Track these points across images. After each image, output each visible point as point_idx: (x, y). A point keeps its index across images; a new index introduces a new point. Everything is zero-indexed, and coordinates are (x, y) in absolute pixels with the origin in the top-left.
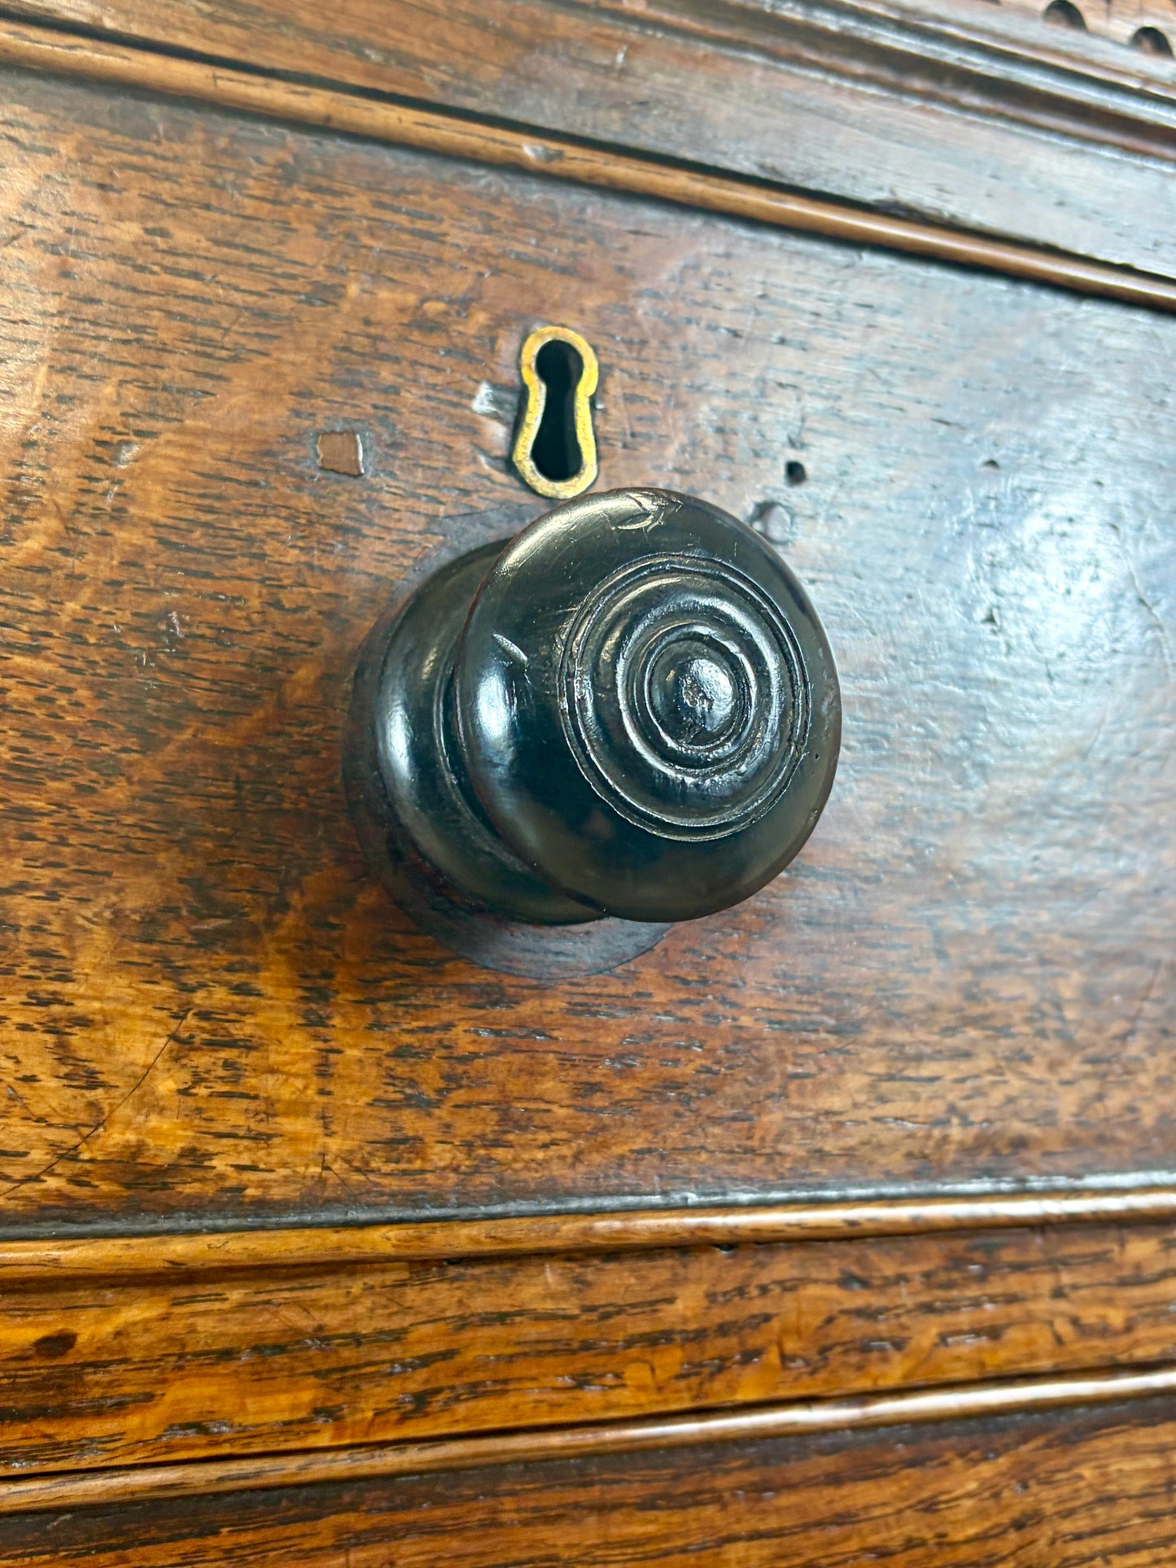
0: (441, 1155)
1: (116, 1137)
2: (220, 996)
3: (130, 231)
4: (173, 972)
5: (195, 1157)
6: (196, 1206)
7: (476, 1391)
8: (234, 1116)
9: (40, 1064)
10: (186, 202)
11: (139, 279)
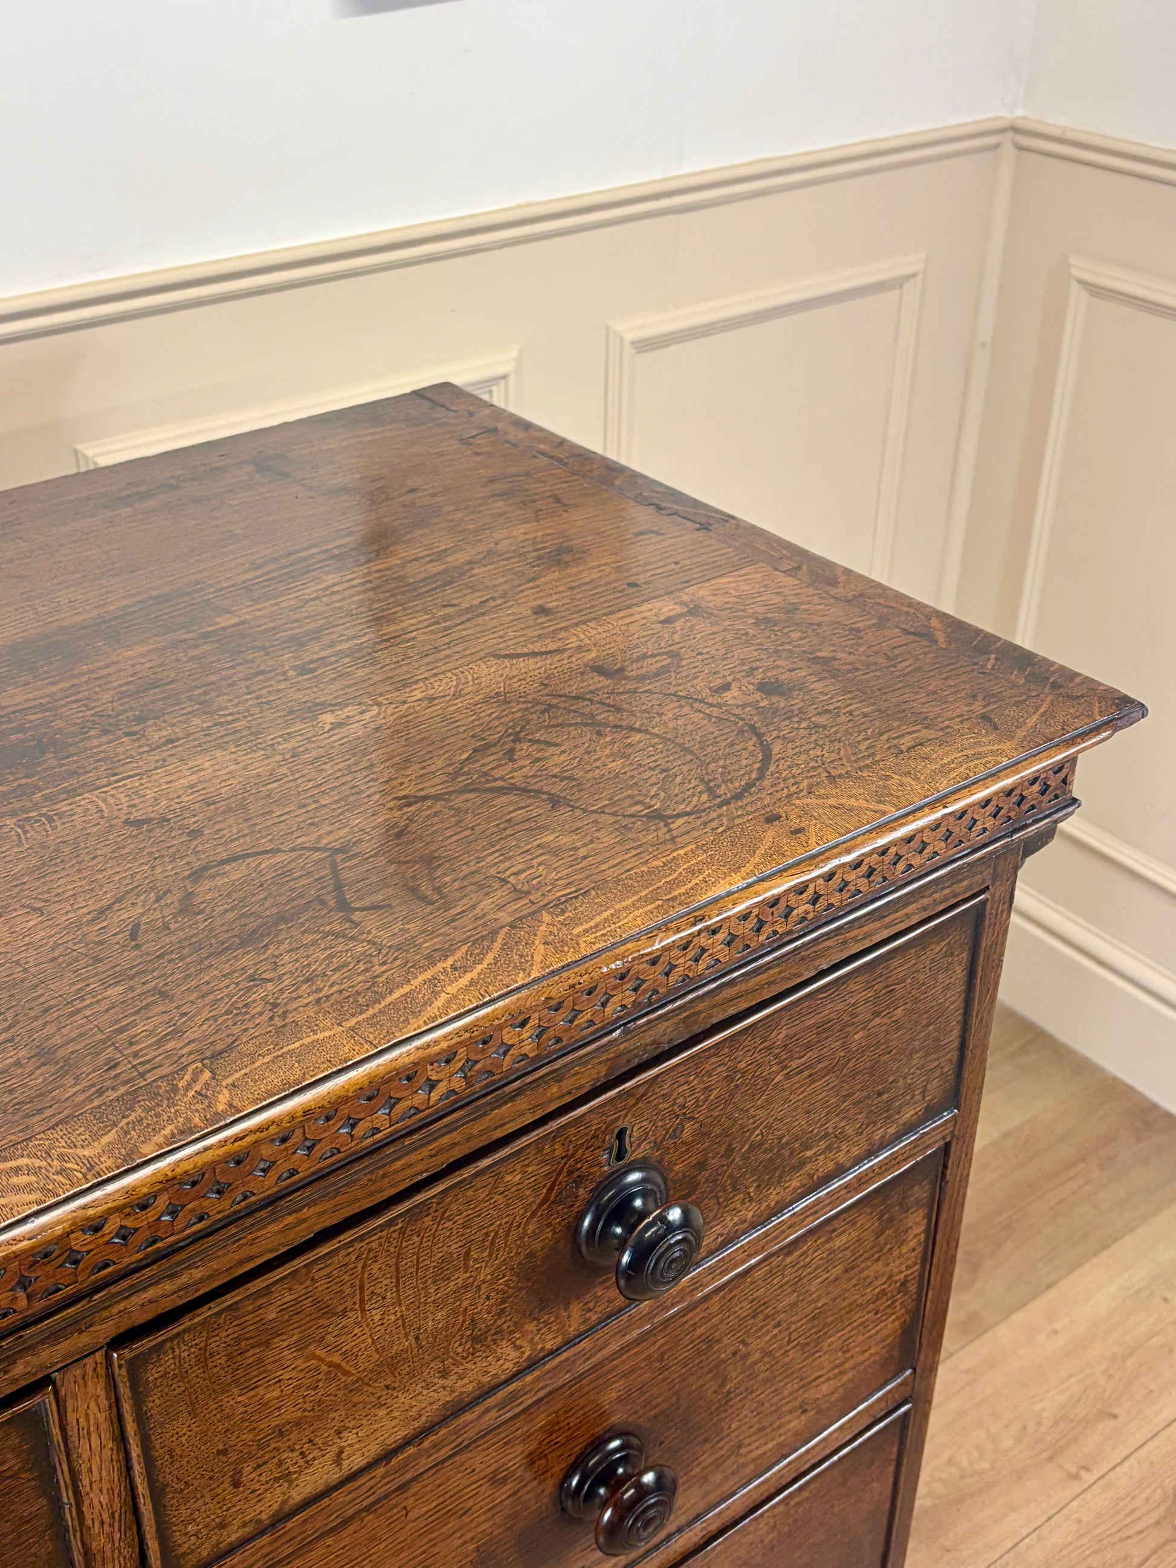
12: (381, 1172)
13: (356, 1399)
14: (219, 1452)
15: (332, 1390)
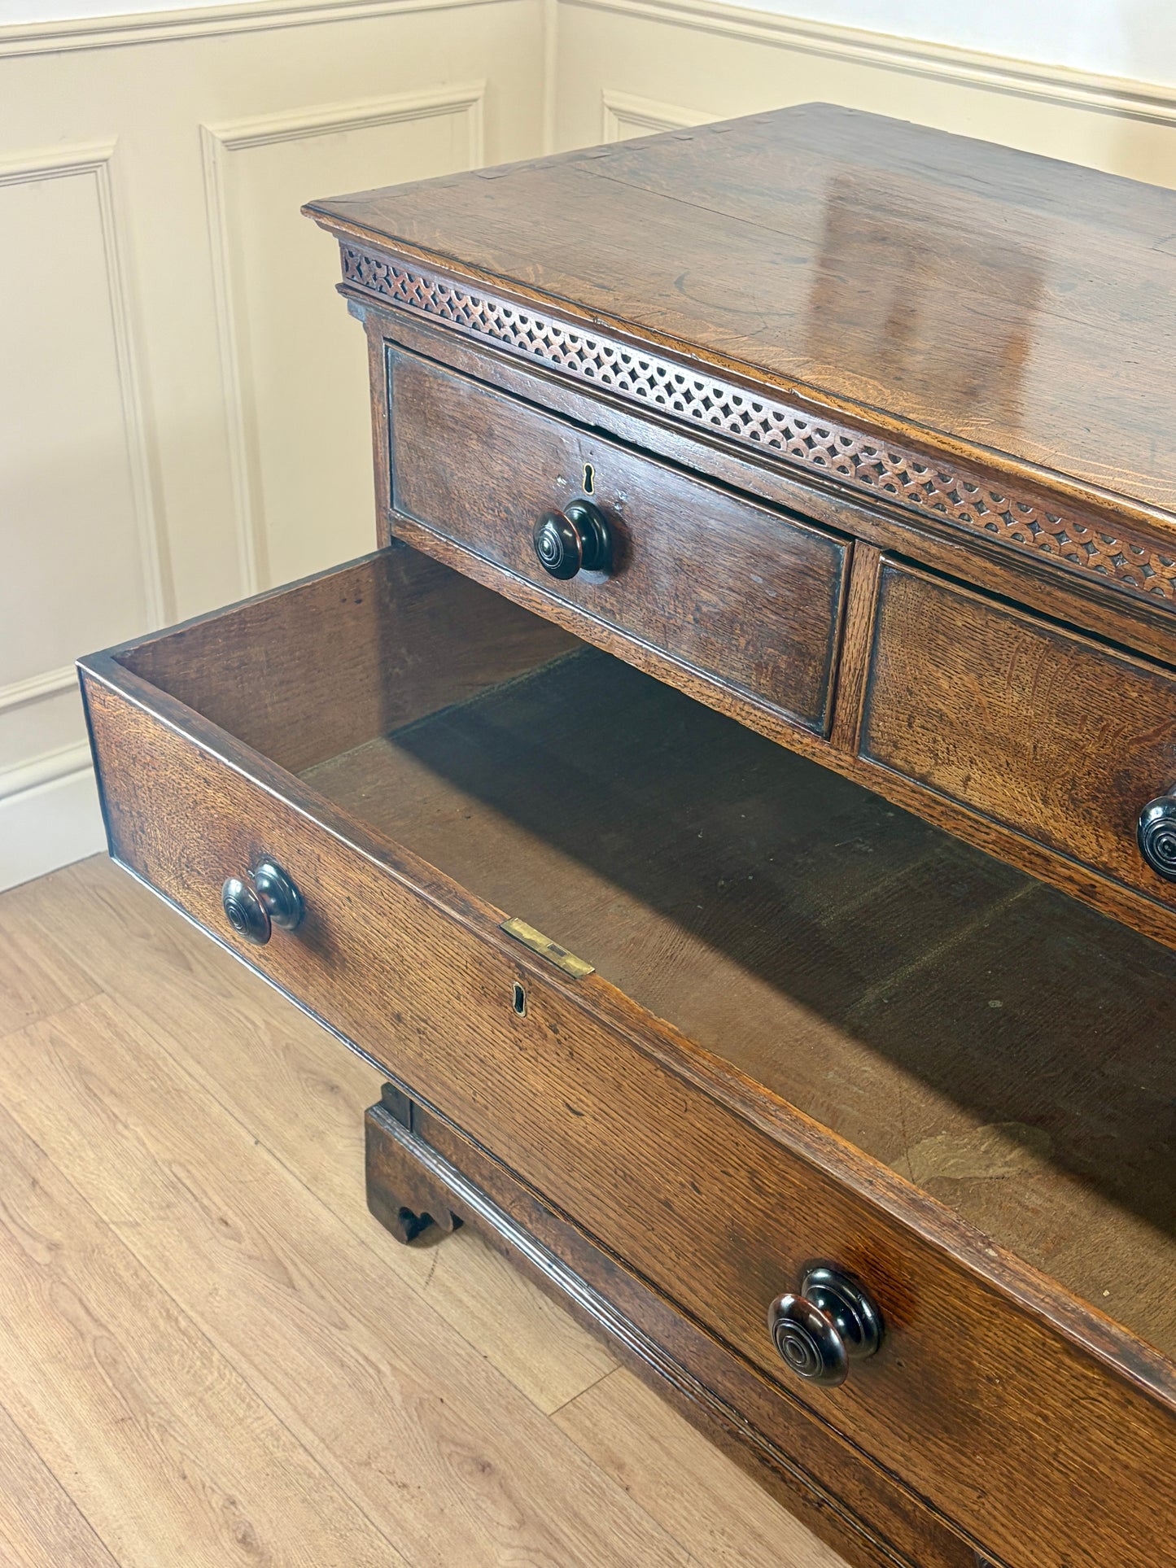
0: (1163, 893)
1: (1104, 859)
2: (1126, 844)
3: (1135, 695)
4: (1118, 836)
5: (1116, 869)
6: (1115, 878)
7: (1167, 939)
8: (1125, 866)
9: (1094, 841)
10: (1147, 691)
11: (1135, 705)
12: (1048, 588)
13: (987, 748)
14: (908, 690)
15: (977, 722)
